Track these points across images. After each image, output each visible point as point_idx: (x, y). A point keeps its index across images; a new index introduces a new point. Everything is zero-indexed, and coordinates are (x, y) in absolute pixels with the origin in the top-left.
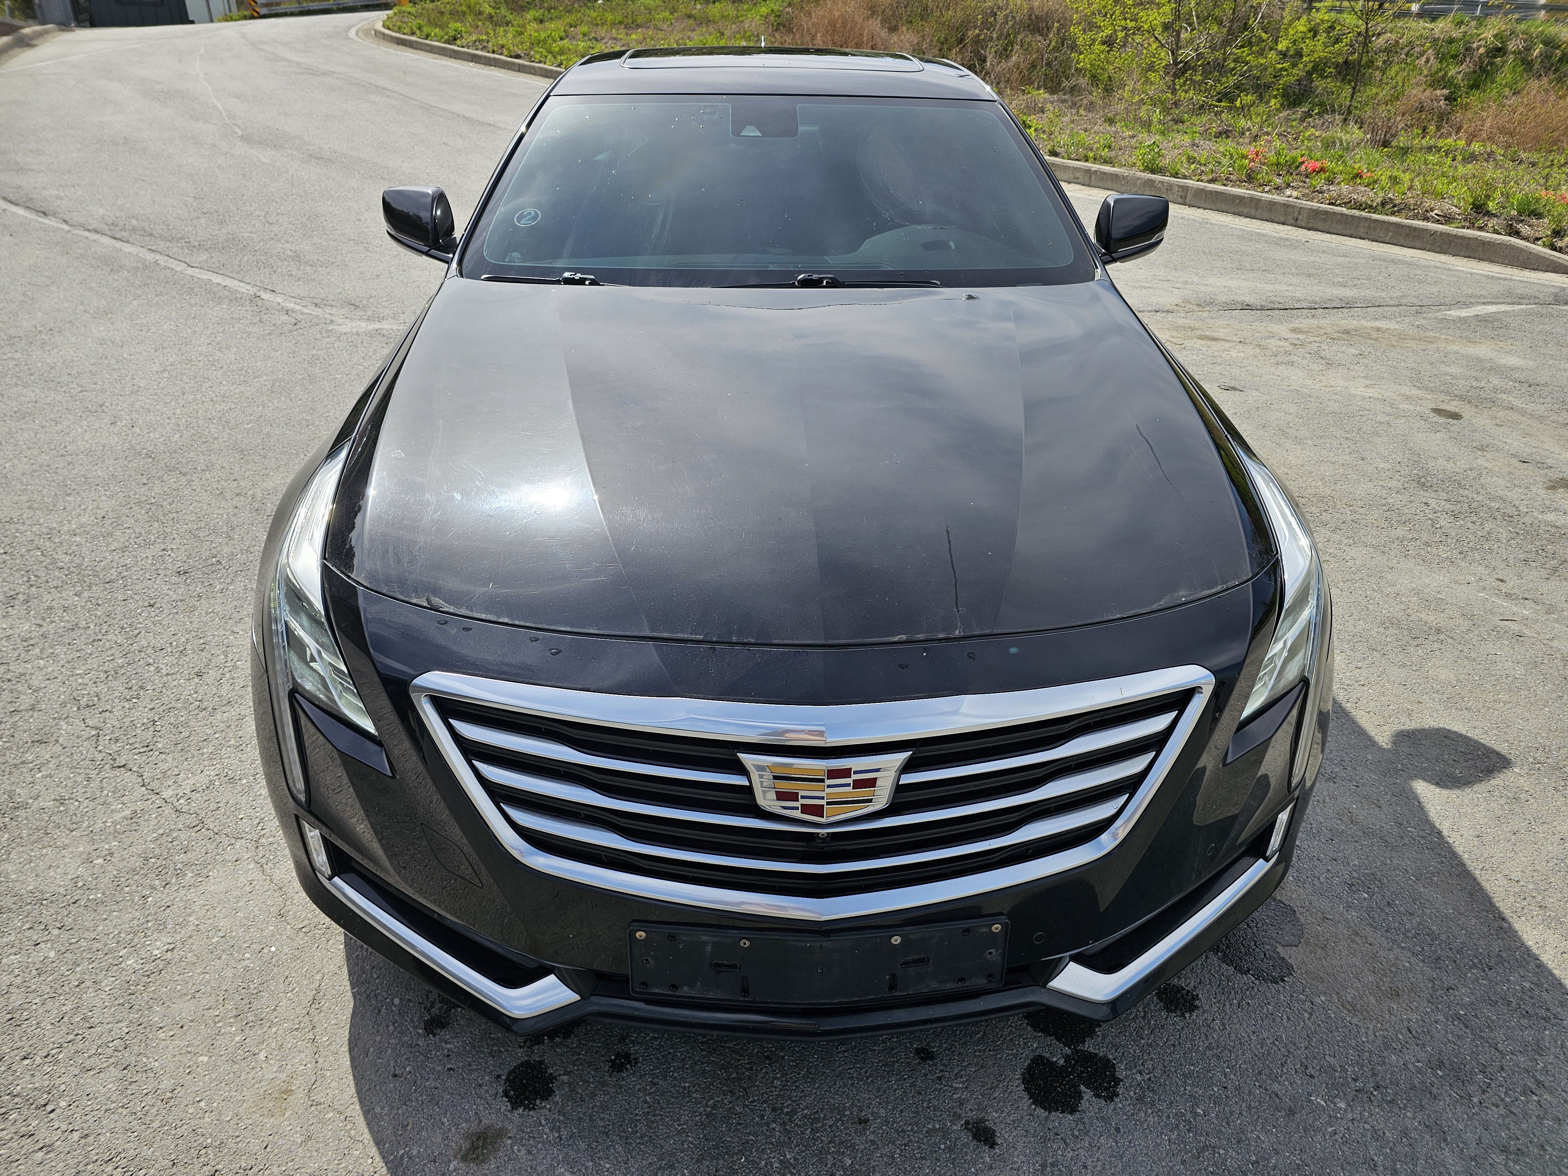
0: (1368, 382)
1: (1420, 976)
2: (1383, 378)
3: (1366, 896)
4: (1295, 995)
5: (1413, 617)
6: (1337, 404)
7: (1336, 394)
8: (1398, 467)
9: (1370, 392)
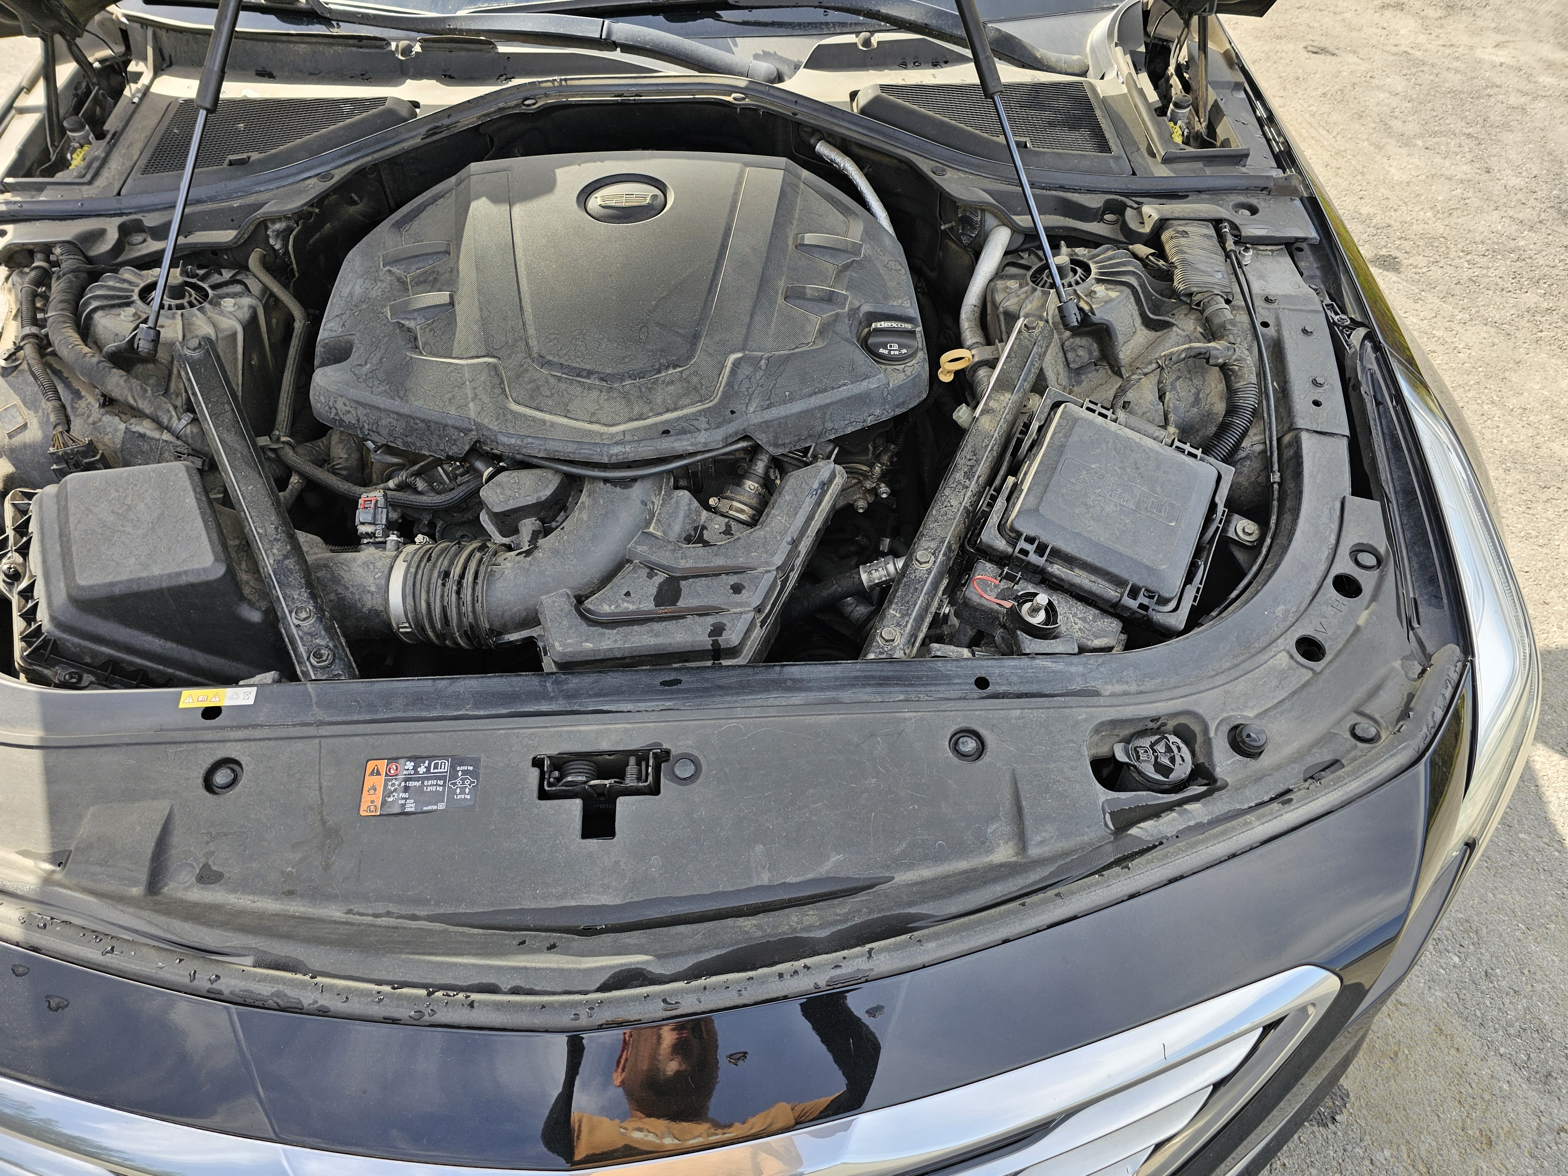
0: (1500, 38)
1: (1521, 1109)
2: (1519, 31)
3: (1456, 959)
4: (1349, 1148)
5: (1544, 451)
6: (1458, 76)
7: (1457, 59)
8: (1533, 186)
9: (1502, 56)
